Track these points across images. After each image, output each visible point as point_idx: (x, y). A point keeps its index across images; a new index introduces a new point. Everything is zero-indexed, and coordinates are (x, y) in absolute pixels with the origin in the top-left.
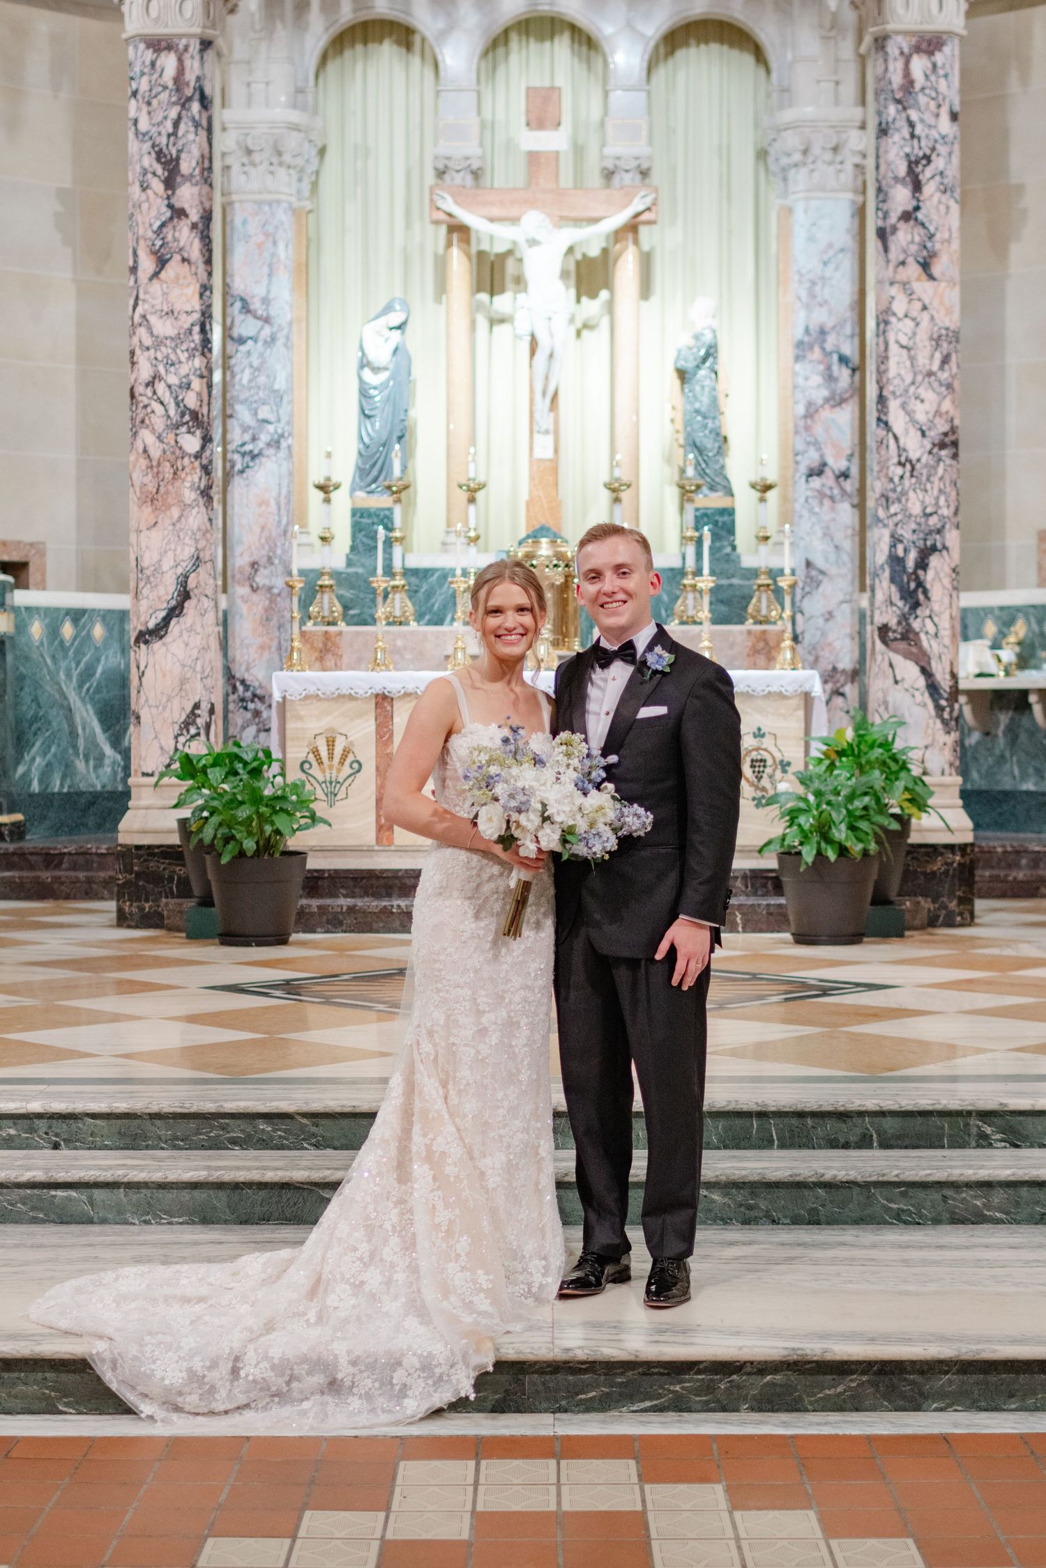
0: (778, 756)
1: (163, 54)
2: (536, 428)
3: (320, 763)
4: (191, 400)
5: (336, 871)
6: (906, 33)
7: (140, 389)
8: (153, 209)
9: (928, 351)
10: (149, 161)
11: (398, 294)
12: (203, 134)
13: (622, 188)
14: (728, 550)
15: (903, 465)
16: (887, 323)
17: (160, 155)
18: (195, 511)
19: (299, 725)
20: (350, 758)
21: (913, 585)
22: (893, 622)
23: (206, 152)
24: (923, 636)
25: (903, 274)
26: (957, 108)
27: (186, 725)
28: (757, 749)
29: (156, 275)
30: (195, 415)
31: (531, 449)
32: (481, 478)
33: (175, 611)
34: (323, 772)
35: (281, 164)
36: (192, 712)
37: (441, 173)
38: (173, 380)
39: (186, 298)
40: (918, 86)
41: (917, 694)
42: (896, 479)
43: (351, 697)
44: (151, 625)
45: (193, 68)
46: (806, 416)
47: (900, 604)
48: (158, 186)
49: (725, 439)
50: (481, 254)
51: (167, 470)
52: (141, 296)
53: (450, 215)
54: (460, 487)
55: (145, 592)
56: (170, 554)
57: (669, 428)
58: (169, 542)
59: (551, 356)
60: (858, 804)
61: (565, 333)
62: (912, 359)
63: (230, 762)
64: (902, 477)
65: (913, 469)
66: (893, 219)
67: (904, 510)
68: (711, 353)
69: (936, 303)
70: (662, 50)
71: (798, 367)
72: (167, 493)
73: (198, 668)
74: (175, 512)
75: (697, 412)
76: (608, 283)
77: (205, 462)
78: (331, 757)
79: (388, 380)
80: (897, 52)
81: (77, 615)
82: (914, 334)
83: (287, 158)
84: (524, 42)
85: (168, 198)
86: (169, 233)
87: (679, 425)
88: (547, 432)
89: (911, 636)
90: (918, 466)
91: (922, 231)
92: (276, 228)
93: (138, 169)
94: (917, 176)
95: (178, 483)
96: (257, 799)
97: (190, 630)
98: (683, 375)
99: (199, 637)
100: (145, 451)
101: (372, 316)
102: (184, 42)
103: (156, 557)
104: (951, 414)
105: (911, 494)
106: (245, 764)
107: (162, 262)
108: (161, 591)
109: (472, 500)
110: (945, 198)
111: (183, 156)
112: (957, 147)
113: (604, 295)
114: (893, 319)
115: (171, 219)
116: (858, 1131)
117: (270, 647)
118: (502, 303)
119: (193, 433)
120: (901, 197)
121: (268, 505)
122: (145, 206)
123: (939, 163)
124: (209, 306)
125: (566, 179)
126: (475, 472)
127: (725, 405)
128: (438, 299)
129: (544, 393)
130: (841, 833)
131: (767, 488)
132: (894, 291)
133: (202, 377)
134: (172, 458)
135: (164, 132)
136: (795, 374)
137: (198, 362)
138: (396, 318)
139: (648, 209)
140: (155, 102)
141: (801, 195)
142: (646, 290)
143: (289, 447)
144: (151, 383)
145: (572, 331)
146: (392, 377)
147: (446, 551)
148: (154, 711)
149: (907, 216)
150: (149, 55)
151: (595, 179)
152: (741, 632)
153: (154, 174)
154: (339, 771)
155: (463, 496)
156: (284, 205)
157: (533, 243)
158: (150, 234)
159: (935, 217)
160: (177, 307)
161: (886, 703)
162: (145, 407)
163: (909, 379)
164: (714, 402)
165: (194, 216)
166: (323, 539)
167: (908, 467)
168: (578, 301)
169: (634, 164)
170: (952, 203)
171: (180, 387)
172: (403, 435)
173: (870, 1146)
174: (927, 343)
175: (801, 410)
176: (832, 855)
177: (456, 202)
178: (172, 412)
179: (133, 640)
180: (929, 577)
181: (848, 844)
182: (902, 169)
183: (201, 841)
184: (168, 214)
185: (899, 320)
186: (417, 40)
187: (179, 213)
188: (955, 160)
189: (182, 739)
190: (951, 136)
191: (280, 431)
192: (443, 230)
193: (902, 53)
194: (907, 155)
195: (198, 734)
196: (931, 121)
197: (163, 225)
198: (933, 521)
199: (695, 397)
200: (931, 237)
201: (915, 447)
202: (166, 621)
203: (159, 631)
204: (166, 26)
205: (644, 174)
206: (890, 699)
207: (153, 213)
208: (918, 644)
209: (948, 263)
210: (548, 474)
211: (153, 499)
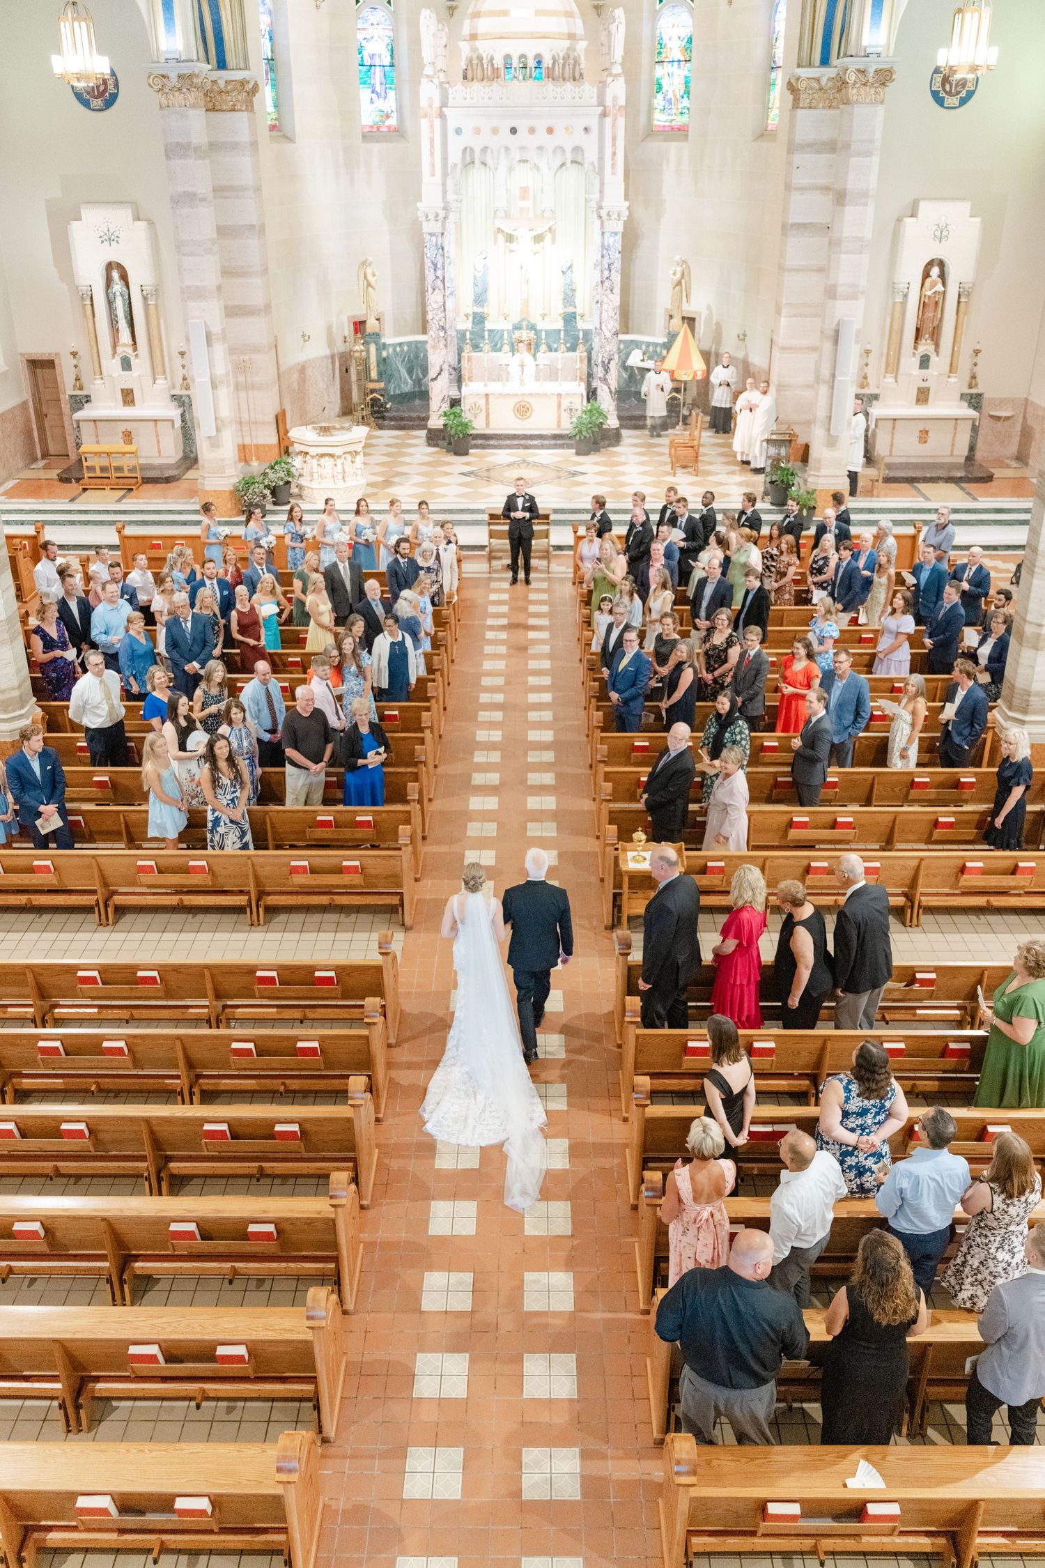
0: (575, 408)
1: (433, 237)
2: (523, 289)
3: (473, 409)
4: (441, 323)
5: (477, 434)
6: (608, 232)
8: (431, 276)
9: (611, 312)
10: (430, 264)
11: (484, 247)
12: (443, 257)
13: (546, 217)
14: (574, 324)
15: (605, 339)
17: (432, 263)
18: (443, 350)
19: (468, 402)
20: (480, 408)
21: (607, 368)
24: (609, 380)
25: (607, 290)
27: (443, 400)
28: (571, 406)
29: (433, 293)
31: (521, 296)
33: (439, 374)
34: (474, 411)
36: (444, 397)
38: (437, 319)
39: (440, 299)
40: (611, 245)
41: (607, 394)
43: (480, 394)
44: (434, 377)
45: (440, 241)
47: (604, 372)
48: (432, 271)
49: (575, 290)
50: (507, 233)
51: (437, 341)
53: (498, 226)
55: (432, 369)
58: (437, 358)
59: (526, 271)
62: (608, 314)
64: (605, 342)
66: (604, 279)
67: (605, 350)
68: (571, 267)
69: (614, 301)
72: (437, 346)
73: (445, 387)
74: (438, 350)
76: (543, 241)
78: (475, 408)
81: (400, 344)
82: (609, 308)
85: (435, 274)
86: (435, 282)
88: (525, 292)
90: (609, 339)
91: (611, 282)
93: (428, 266)
94: (610, 268)
95: (439, 344)
97: (443, 378)
98: (563, 272)
99: (445, 380)
100: (431, 336)
101: (477, 254)
102: (437, 234)
103: (434, 361)
105: (607, 346)
107: (434, 290)
108: (436, 369)
110: (617, 274)
111: (438, 263)
113: (542, 245)
115: (436, 279)
118: (513, 246)
119: (442, 332)
120: (606, 273)
122: (429, 275)
123: (615, 265)
124: (445, 294)
125: (531, 215)
127: (574, 284)
128: (495, 247)
129: (524, 280)
130: (584, 433)
132: (604, 297)
134: (438, 338)
135: (433, 257)
138: (483, 256)
139: (555, 226)
140: (431, 249)
142: (553, 247)
144: (432, 320)
145: (533, 254)
146: (483, 274)
147: (498, 322)
148: (435, 397)
149: (607, 278)
150: (429, 237)
153: (432, 268)
154: (477, 411)
157: (522, 232)
158: (431, 283)
159: (614, 279)
160: (438, 301)
162: (431, 325)
163: (607, 319)
165: (441, 275)
167: (607, 340)
168: (535, 247)
169: (550, 209)
171: (439, 320)
172: (486, 287)
174: (611, 310)
177: (500, 223)
178: (437, 326)
180: (610, 366)
181: (586, 436)
182: (607, 266)
185: (605, 304)
187: (437, 277)
188: (620, 264)
189: (443, 405)
190: (618, 258)
192: (496, 229)
193: (607, 237)
194: (608, 263)
195: (445, 403)
196: (614, 254)
197: (434, 280)
198: (612, 353)
200: (613, 284)
201: (608, 335)
202: (437, 376)
203: (435, 379)
204: (433, 230)
205: (553, 212)
206: (601, 394)
209: (617, 290)
210: (526, 303)
211: (434, 347)
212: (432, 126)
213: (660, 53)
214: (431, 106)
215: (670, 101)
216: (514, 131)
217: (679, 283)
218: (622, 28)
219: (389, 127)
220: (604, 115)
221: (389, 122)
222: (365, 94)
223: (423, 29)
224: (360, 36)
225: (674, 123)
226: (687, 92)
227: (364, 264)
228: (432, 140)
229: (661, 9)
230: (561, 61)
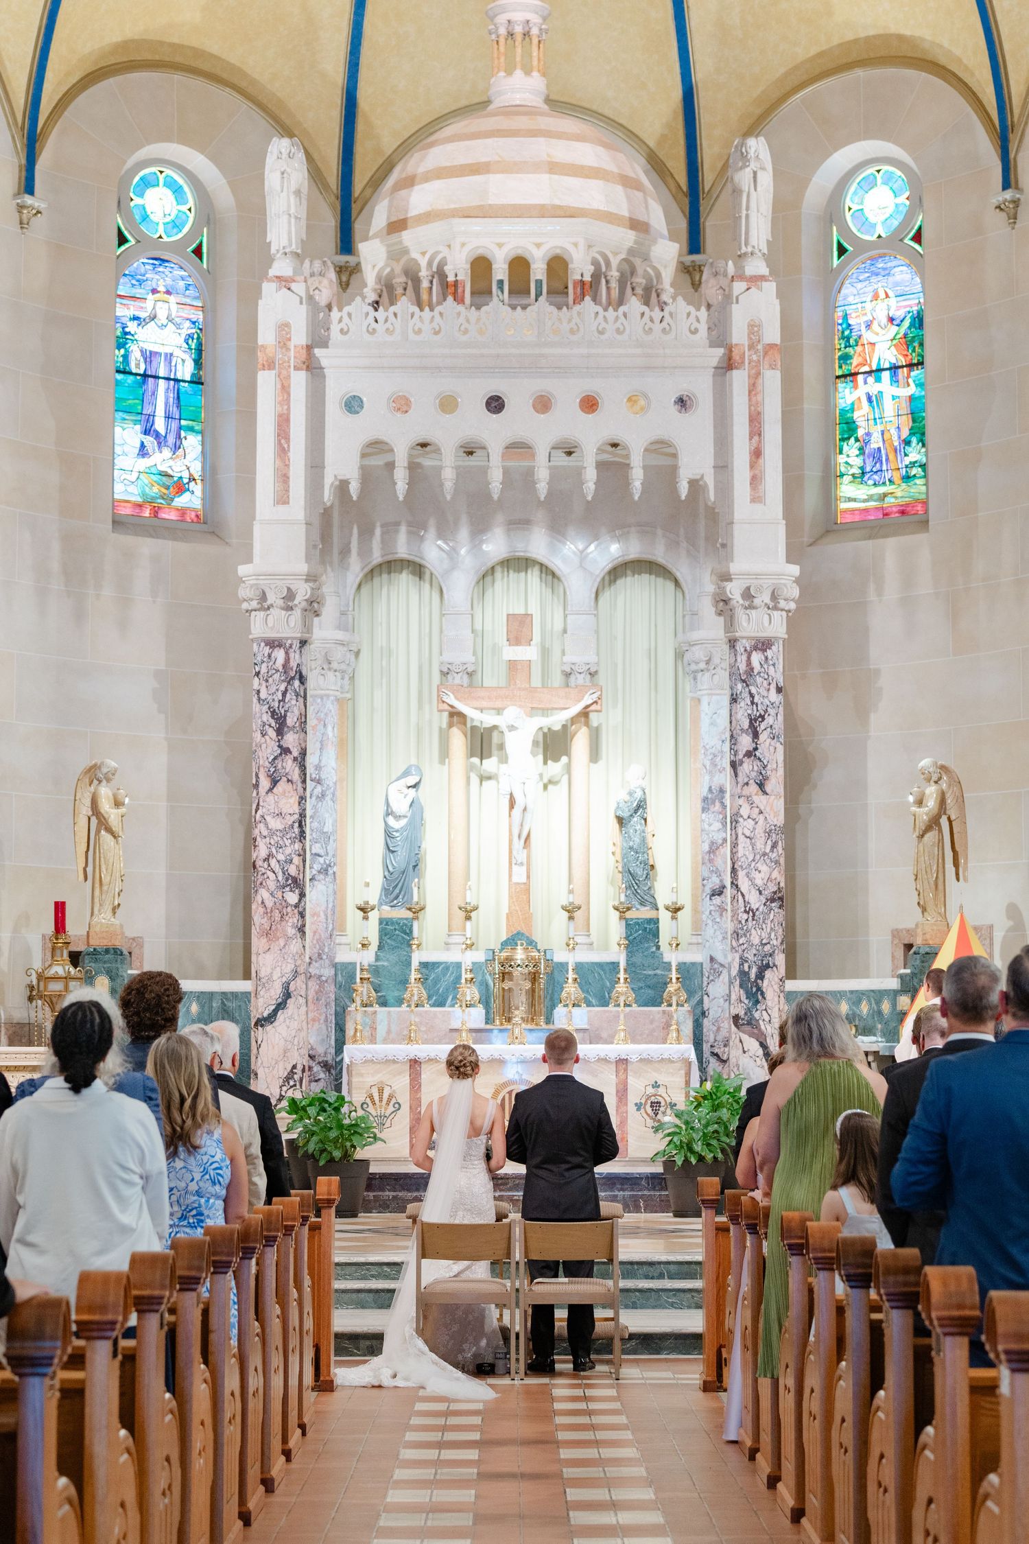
0: (668, 1100)
1: (276, 650)
2: (514, 861)
3: (374, 1104)
4: (292, 870)
5: (383, 1174)
6: (748, 638)
7: (259, 863)
8: (268, 748)
9: (763, 840)
10: (266, 718)
11: (413, 761)
12: (301, 700)
13: (577, 686)
14: (654, 949)
15: (748, 913)
16: (737, 822)
17: (273, 714)
18: (294, 942)
19: (361, 1079)
20: (393, 1101)
21: (754, 989)
22: (742, 1014)
23: (303, 713)
24: (761, 1022)
25: (746, 791)
26: (781, 684)
27: (288, 1079)
28: (655, 1095)
29: (271, 790)
30: (295, 880)
31: (510, 876)
32: (474, 903)
33: (281, 1006)
34: (376, 1110)
35: (330, 669)
36: (292, 1071)
37: (444, 674)
38: (281, 857)
39: (290, 805)
40: (756, 671)
41: (758, 1059)
42: (743, 922)
43: (394, 1062)
44: (265, 1015)
45: (295, 659)
46: (709, 852)
47: (746, 1001)
48: (272, 733)
49: (652, 866)
50: (473, 728)
51: (277, 915)
52: (261, 803)
53: (452, 706)
54: (460, 909)
55: (262, 993)
56: (278, 969)
57: (612, 859)
58: (277, 961)
59: (525, 809)
60: (711, 1129)
61: (534, 788)
62: (753, 845)
63: (321, 1103)
64: (747, 920)
65: (754, 915)
66: (740, 756)
67: (749, 941)
68: (641, 806)
69: (768, 809)
70: (607, 578)
71: (704, 815)
72: (277, 929)
73: (296, 1043)
74: (282, 942)
75: (631, 848)
76: (567, 752)
77: (301, 909)
78: (381, 1101)
79: (406, 825)
80: (742, 650)
82: (754, 829)
83: (335, 665)
84: (506, 573)
85: (279, 741)
86: (279, 763)
87: (619, 857)
88: (522, 864)
89: (754, 1022)
90: (757, 913)
91: (759, 763)
92: (326, 714)
93: (260, 723)
94: (756, 728)
95: (283, 923)
96: (341, 1126)
97: (291, 1018)
98: (621, 821)
99: (296, 1023)
100: (263, 903)
101: (394, 778)
102: (289, 642)
103: (269, 971)
104: (778, 880)
105: (753, 931)
106: (330, 1104)
107: (275, 782)
108: (272, 992)
109: (468, 918)
110: (773, 742)
111: (288, 714)
112: (781, 709)
113: (564, 759)
114: (741, 820)
115: (281, 754)
116: (659, 1271)
117: (319, 1020)
118: (490, 764)
119: (294, 892)
120: (746, 742)
121: (319, 916)
122: (264, 746)
123: (769, 720)
124: (305, 810)
125: (536, 682)
126: (471, 898)
127: (651, 842)
128: (442, 762)
129: (519, 837)
130: (698, 1147)
131: (677, 910)
132: (741, 801)
133: (299, 855)
134: (280, 907)
135: (276, 699)
136: (703, 821)
137: (297, 846)
138: (412, 780)
139: (596, 702)
140: (270, 680)
141: (705, 692)
142: (595, 755)
143: (334, 873)
144: (266, 860)
145: (541, 785)
146: (409, 824)
147: (448, 950)
148: (266, 1070)
149: (749, 754)
150: (267, 650)
151: (557, 679)
152: (659, 1013)
153: (270, 726)
154: (386, 1109)
155: (462, 914)
156: (332, 698)
157: (512, 728)
158: (267, 764)
159: (767, 755)
160: (284, 811)
161: (738, 1066)
162: (263, 874)
163: (751, 858)
164: (644, 840)
165: (295, 753)
166: (363, 945)
167: (751, 913)
168: (545, 763)
169: (585, 668)
170: (778, 745)
171: (286, 862)
172: (416, 866)
173: (664, 1278)
174: (763, 835)
175: (706, 847)
176: (693, 1161)
177: (456, 698)
178: (280, 878)
179: (253, 1024)
180: (765, 985)
181: (703, 1154)
182: (746, 724)
183: (306, 1152)
184: (279, 752)
185: (745, 820)
186: (427, 576)
187: (286, 751)
188: (781, 718)
189: (284, 1089)
190: (777, 703)
191: (328, 862)
192: (446, 714)
193: (746, 650)
194: (749, 715)
195: (295, 1085)
196: (765, 693)
197: (275, 758)
198: (767, 948)
199: (629, 837)
200: (765, 767)
201: (755, 901)
202: (275, 1012)
203: (270, 1018)
204: (278, 632)
205: (593, 674)
206: (740, 1063)
207: (269, 751)
208: (758, 1027)
209: (776, 783)
210: (522, 894)
211: (268, 933)
212: (285, 389)
213: (845, 358)
214: (283, 343)
215: (877, 456)
216: (495, 404)
217: (934, 823)
218: (766, 180)
219: (183, 512)
220: (729, 364)
221: (182, 501)
222: (128, 435)
223: (272, 179)
224: (123, 311)
225: (890, 500)
226: (919, 431)
227: (94, 774)
228: (283, 423)
229: (841, 267)
230: (614, 274)
